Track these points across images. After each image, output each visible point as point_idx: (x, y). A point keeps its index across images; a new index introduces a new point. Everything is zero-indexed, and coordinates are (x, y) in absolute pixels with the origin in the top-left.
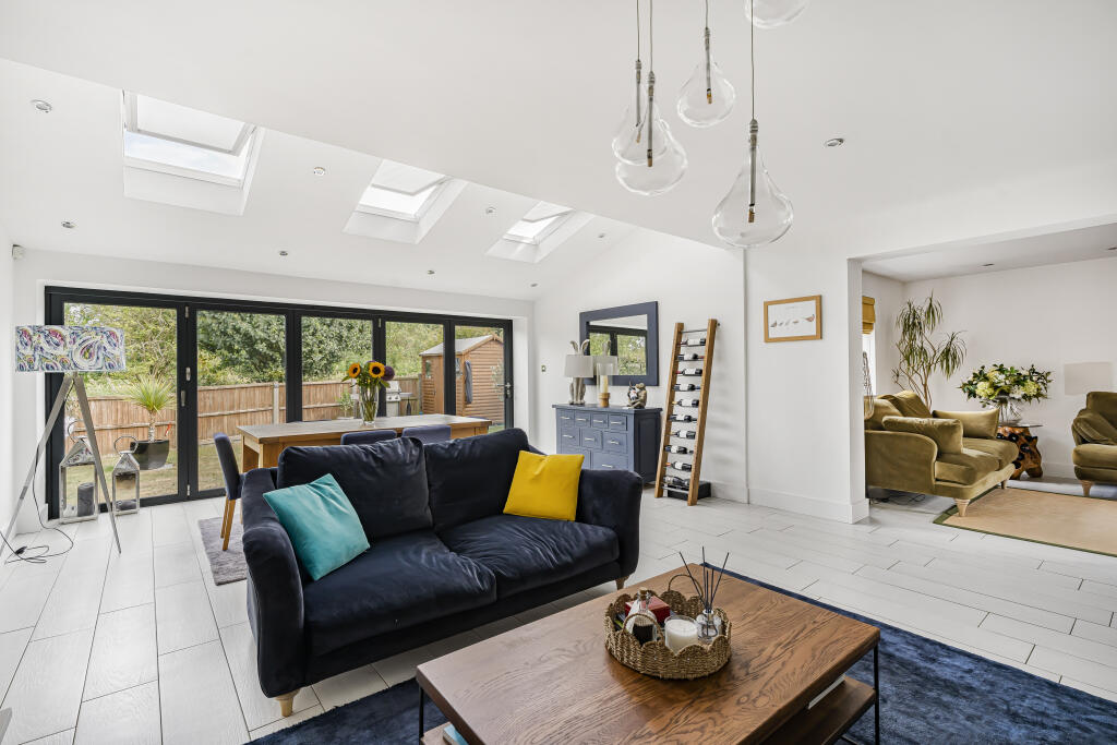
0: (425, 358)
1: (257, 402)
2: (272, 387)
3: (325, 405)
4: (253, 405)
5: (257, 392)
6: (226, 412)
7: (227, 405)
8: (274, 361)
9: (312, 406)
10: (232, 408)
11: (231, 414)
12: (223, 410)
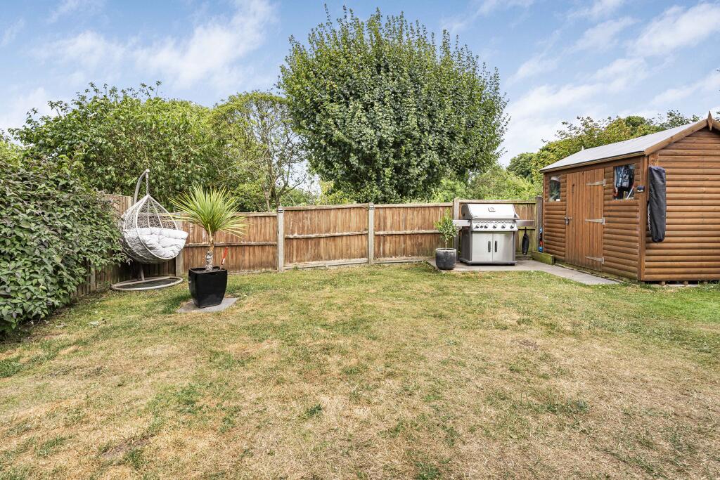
0: (548, 174)
1: (353, 225)
2: (368, 209)
3: (423, 231)
4: (349, 228)
5: (353, 213)
6: (324, 235)
7: (324, 227)
8: (370, 179)
9: (408, 232)
10: (328, 231)
11: (326, 237)
12: (321, 232)
